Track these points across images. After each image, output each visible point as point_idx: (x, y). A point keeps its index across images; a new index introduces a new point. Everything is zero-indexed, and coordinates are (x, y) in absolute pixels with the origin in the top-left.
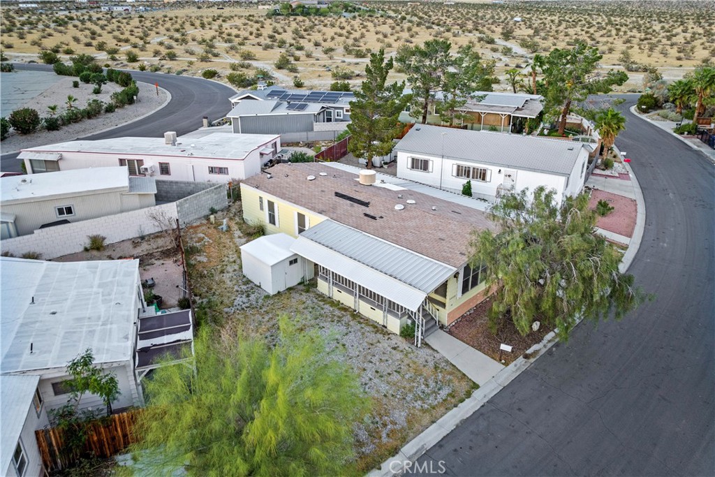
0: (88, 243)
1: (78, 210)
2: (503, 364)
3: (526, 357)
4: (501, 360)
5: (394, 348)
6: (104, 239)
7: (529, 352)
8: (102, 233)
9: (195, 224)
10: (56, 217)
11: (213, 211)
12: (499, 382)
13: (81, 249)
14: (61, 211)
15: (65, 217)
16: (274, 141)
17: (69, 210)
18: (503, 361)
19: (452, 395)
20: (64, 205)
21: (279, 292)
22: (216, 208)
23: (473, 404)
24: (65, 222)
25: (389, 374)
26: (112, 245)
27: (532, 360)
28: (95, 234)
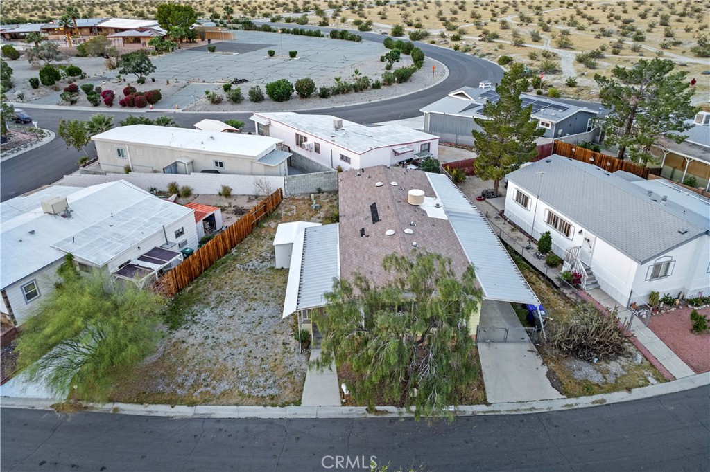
0: (221, 190)
1: (227, 166)
2: (342, 402)
3: (370, 410)
4: (343, 399)
5: (284, 344)
6: (231, 190)
7: (378, 408)
8: (231, 186)
9: (297, 198)
10: (213, 167)
11: (320, 191)
12: (319, 412)
13: (217, 193)
14: (217, 164)
15: (218, 168)
16: (428, 142)
17: (221, 165)
18: (344, 401)
19: (272, 397)
20: (219, 160)
21: (282, 268)
22: (324, 189)
23: (279, 413)
24: (217, 172)
25: (255, 358)
26: (236, 196)
27: (372, 416)
28: (226, 185)
